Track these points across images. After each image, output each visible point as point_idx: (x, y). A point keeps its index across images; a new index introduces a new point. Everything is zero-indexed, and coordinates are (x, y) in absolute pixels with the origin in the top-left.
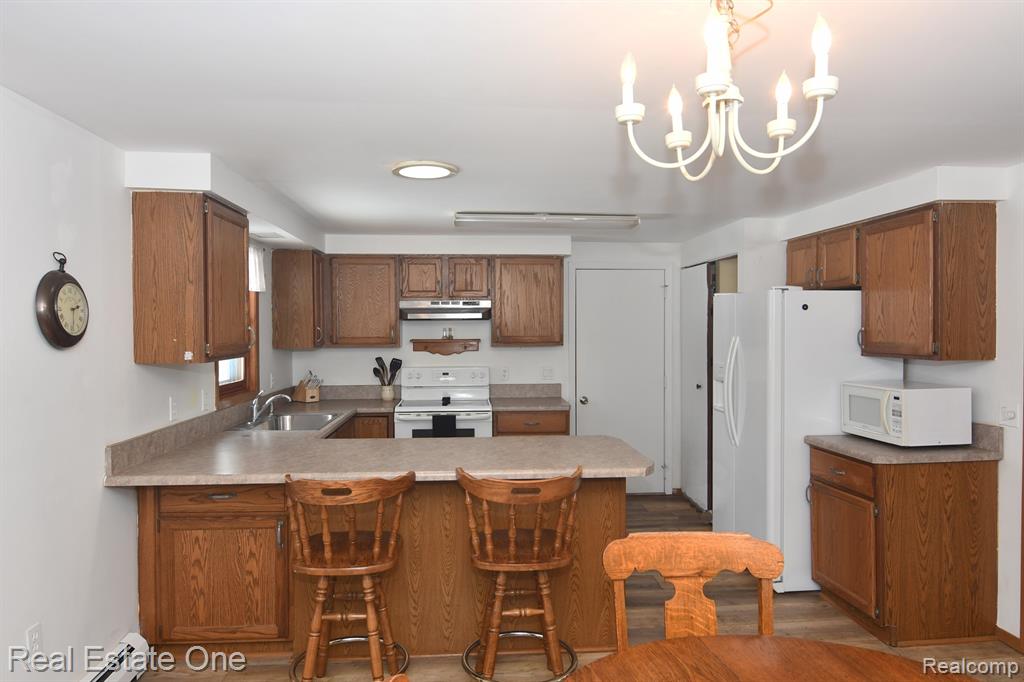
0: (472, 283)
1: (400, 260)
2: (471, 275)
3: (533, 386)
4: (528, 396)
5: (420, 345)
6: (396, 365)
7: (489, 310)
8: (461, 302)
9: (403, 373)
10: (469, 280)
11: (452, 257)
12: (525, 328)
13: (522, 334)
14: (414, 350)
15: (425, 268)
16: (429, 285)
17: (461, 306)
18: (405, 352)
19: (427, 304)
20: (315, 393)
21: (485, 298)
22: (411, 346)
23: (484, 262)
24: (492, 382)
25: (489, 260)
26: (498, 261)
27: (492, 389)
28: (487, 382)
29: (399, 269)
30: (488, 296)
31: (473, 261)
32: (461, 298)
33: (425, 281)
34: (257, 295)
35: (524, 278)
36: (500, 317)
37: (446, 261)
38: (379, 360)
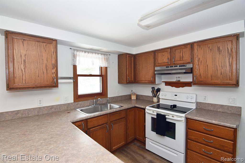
0: (183, 57)
1: (155, 53)
2: (183, 53)
3: (222, 106)
4: (219, 110)
5: (168, 84)
6: (159, 90)
7: (192, 69)
8: (178, 66)
10: (181, 56)
11: (171, 48)
12: (211, 76)
14: (165, 85)
15: (164, 53)
16: (166, 60)
17: (178, 67)
18: (163, 86)
19: (165, 68)
21: (189, 63)
22: (164, 84)
23: (189, 47)
24: (198, 101)
25: (191, 45)
26: (195, 45)
27: (198, 103)
28: (194, 101)
29: (155, 55)
30: (192, 62)
31: (183, 47)
32: (178, 64)
33: (164, 58)
34: (106, 68)
35: (211, 50)
36: (196, 71)
37: (172, 49)
38: (153, 88)
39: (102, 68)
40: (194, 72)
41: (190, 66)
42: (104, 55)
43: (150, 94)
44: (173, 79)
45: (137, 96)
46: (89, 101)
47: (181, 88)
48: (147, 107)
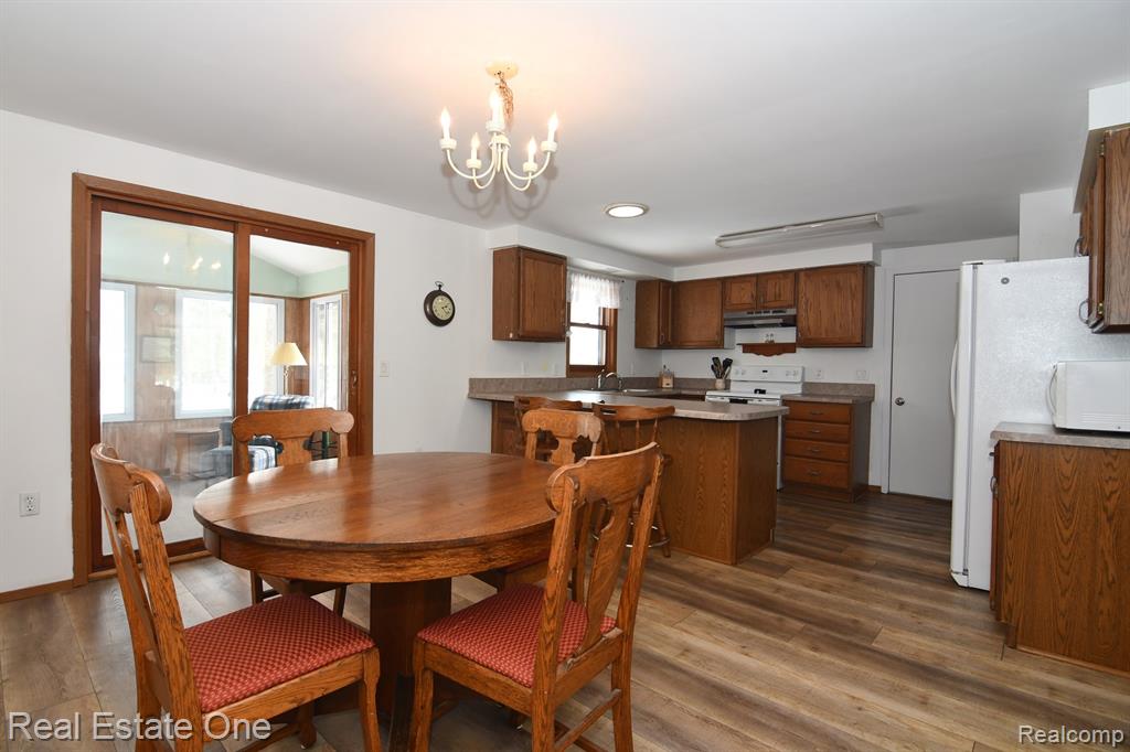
0: (780, 295)
1: (724, 281)
2: (780, 287)
3: (846, 386)
5: (748, 348)
6: (728, 363)
7: (795, 317)
8: (771, 311)
9: (733, 369)
10: (777, 292)
11: (758, 276)
12: (826, 331)
13: (824, 336)
14: (743, 352)
15: (743, 286)
16: (747, 299)
17: (771, 314)
18: (736, 354)
19: (745, 314)
20: (670, 381)
21: (790, 306)
22: (740, 349)
23: (792, 275)
24: (807, 380)
25: (796, 273)
26: (802, 274)
27: (806, 385)
28: (798, 379)
29: (724, 287)
30: (795, 304)
31: (781, 276)
32: (771, 308)
33: (743, 296)
34: (616, 310)
35: (826, 286)
36: (802, 322)
37: (759, 279)
38: (716, 360)
39: (604, 309)
40: (800, 325)
41: (791, 312)
42: (614, 281)
43: (711, 375)
44: (761, 337)
45: (675, 380)
46: (588, 379)
47: (775, 357)
48: (708, 393)
